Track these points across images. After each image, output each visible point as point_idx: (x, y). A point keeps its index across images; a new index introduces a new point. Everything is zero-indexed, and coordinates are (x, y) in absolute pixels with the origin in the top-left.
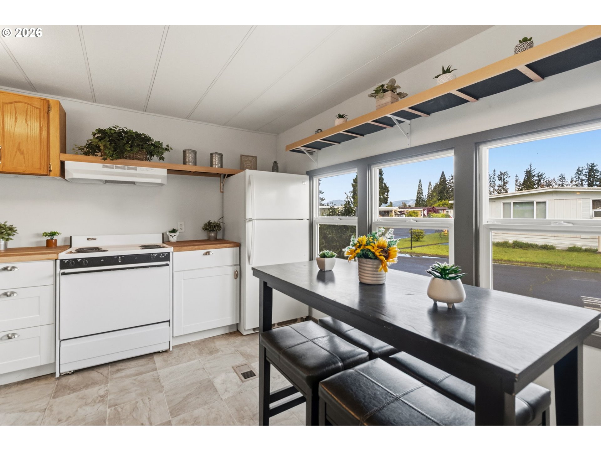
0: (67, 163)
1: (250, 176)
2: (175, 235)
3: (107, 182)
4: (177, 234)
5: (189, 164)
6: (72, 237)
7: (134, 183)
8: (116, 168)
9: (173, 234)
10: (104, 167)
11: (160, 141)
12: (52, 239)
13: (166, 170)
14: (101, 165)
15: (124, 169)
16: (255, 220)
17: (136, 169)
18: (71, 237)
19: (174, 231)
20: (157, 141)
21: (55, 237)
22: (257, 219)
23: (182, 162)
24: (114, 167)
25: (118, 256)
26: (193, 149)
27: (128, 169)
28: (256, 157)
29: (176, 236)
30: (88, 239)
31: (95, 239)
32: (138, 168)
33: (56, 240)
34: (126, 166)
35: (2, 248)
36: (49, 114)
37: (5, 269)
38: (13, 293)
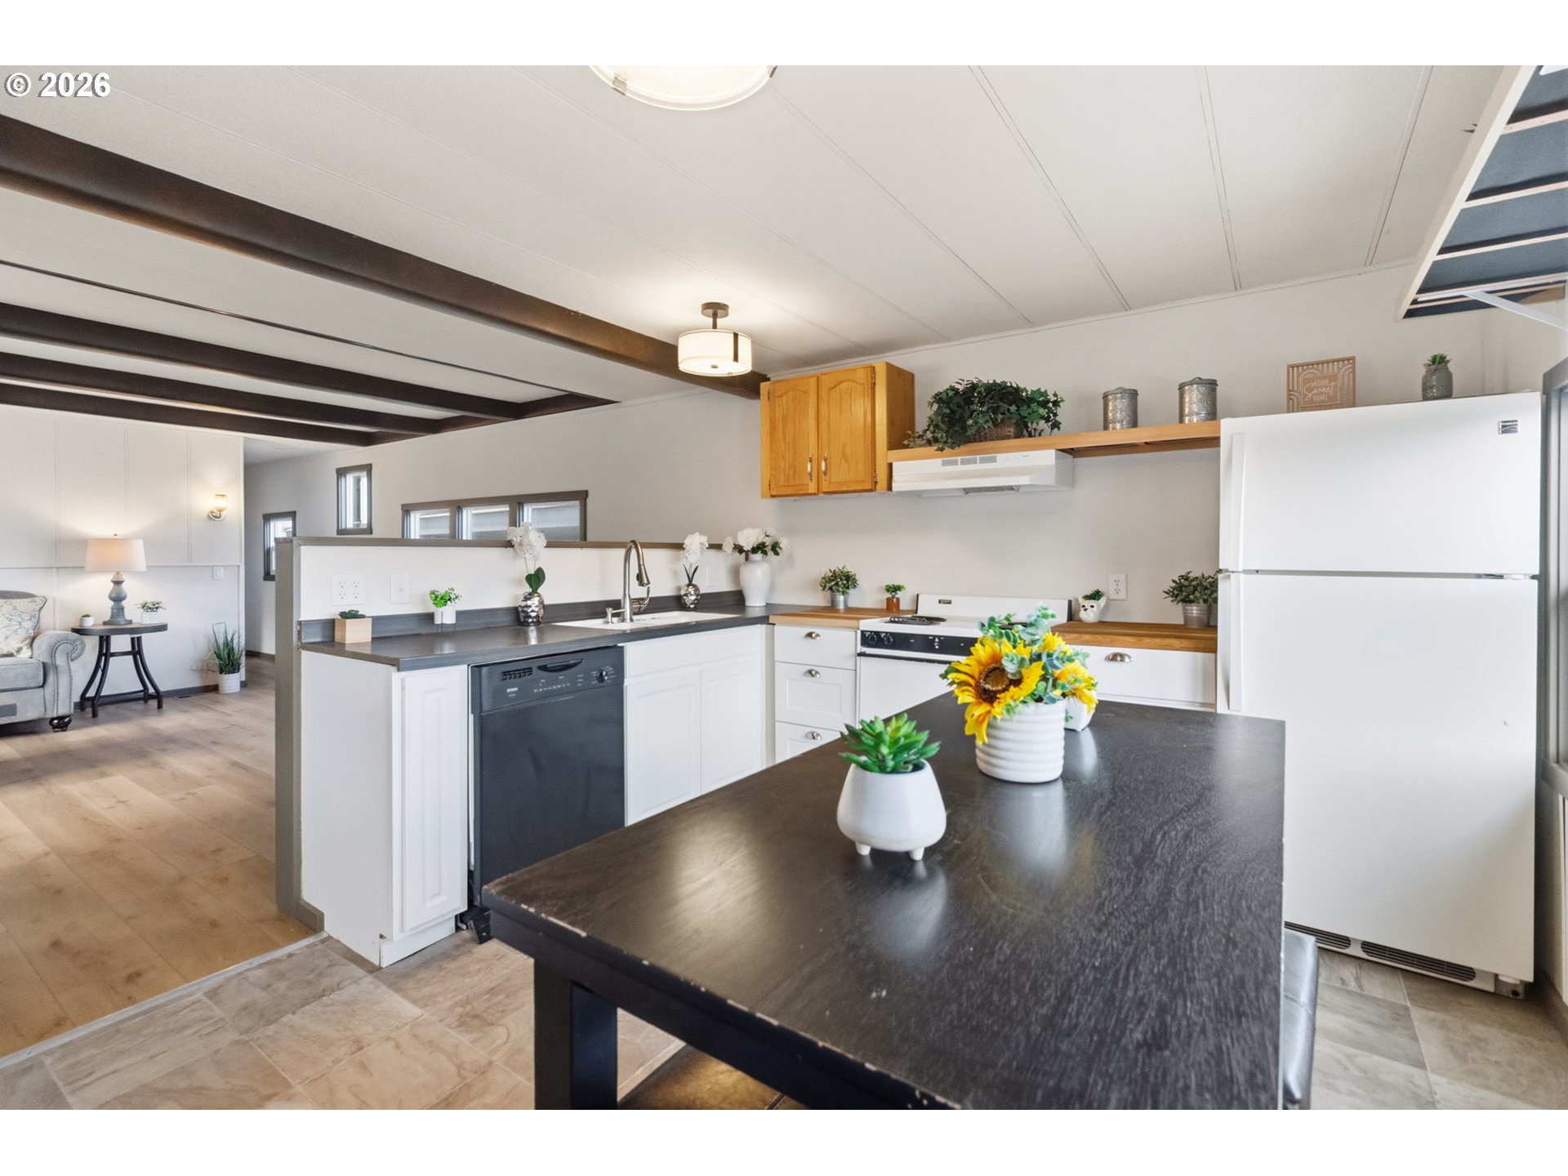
0: (894, 464)
1: (1232, 438)
2: (1092, 607)
3: (967, 491)
4: (1102, 601)
5: (1114, 428)
6: (920, 596)
7: (1011, 488)
8: (963, 462)
9: (1088, 603)
10: (945, 464)
11: (1039, 389)
12: (893, 597)
13: (1054, 451)
14: (940, 461)
15: (974, 462)
16: (1242, 575)
17: (994, 460)
18: (918, 595)
19: (1096, 596)
20: (1035, 389)
21: (899, 594)
22: (1246, 572)
23: (1102, 427)
24: (959, 461)
25: (935, 637)
26: (1128, 387)
27: (983, 461)
28: (1351, 360)
29: (1095, 609)
30: (940, 602)
31: (949, 602)
32: (999, 456)
33: (898, 599)
34: (978, 457)
35: (841, 607)
36: (874, 388)
37: (810, 635)
38: (817, 673)
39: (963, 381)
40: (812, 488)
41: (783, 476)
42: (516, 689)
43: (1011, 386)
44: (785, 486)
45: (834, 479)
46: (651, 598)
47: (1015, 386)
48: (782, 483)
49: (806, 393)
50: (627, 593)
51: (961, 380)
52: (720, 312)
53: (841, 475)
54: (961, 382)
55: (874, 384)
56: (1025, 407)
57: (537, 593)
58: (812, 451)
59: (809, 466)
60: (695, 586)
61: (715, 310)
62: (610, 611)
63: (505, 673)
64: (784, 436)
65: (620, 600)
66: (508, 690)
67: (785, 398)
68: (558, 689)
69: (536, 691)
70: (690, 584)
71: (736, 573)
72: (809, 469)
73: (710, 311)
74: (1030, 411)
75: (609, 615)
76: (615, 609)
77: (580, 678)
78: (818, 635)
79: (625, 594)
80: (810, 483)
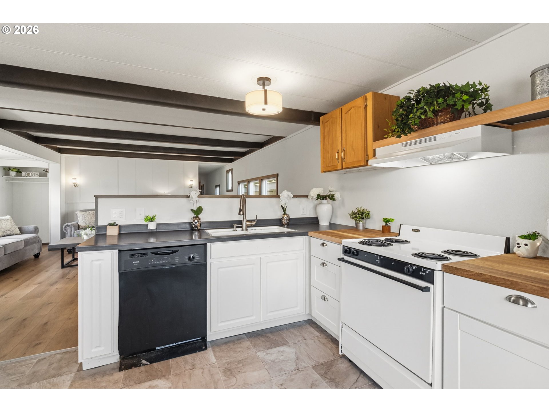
0: (377, 150)
2: (525, 245)
4: (538, 241)
8: (415, 143)
9: (522, 242)
12: (387, 225)
13: (481, 126)
15: (422, 142)
19: (532, 236)
25: (378, 256)
33: (389, 227)
34: (424, 138)
35: (361, 228)
36: (366, 108)
37: (323, 244)
38: (326, 265)
39: (413, 91)
40: (339, 167)
41: (328, 160)
42: (138, 262)
43: (445, 86)
44: (329, 166)
45: (348, 161)
46: (258, 220)
47: (448, 85)
48: (328, 165)
49: (336, 118)
50: (245, 217)
51: (411, 90)
52: (266, 82)
53: (351, 159)
54: (412, 92)
55: (366, 105)
56: (451, 97)
57: (198, 216)
58: (339, 148)
59: (337, 155)
60: (287, 214)
61: (264, 81)
62: (235, 225)
63: (132, 255)
64: (328, 142)
65: (242, 221)
66: (133, 262)
67: (328, 123)
68: (163, 263)
69: (150, 263)
70: (285, 214)
71: (315, 208)
72: (337, 157)
73: (261, 82)
74: (455, 99)
75: (235, 227)
76: (237, 225)
77: (177, 258)
78: (326, 245)
79: (244, 218)
80: (338, 164)
